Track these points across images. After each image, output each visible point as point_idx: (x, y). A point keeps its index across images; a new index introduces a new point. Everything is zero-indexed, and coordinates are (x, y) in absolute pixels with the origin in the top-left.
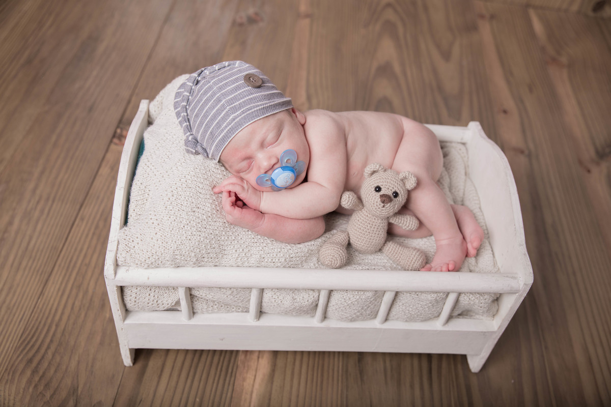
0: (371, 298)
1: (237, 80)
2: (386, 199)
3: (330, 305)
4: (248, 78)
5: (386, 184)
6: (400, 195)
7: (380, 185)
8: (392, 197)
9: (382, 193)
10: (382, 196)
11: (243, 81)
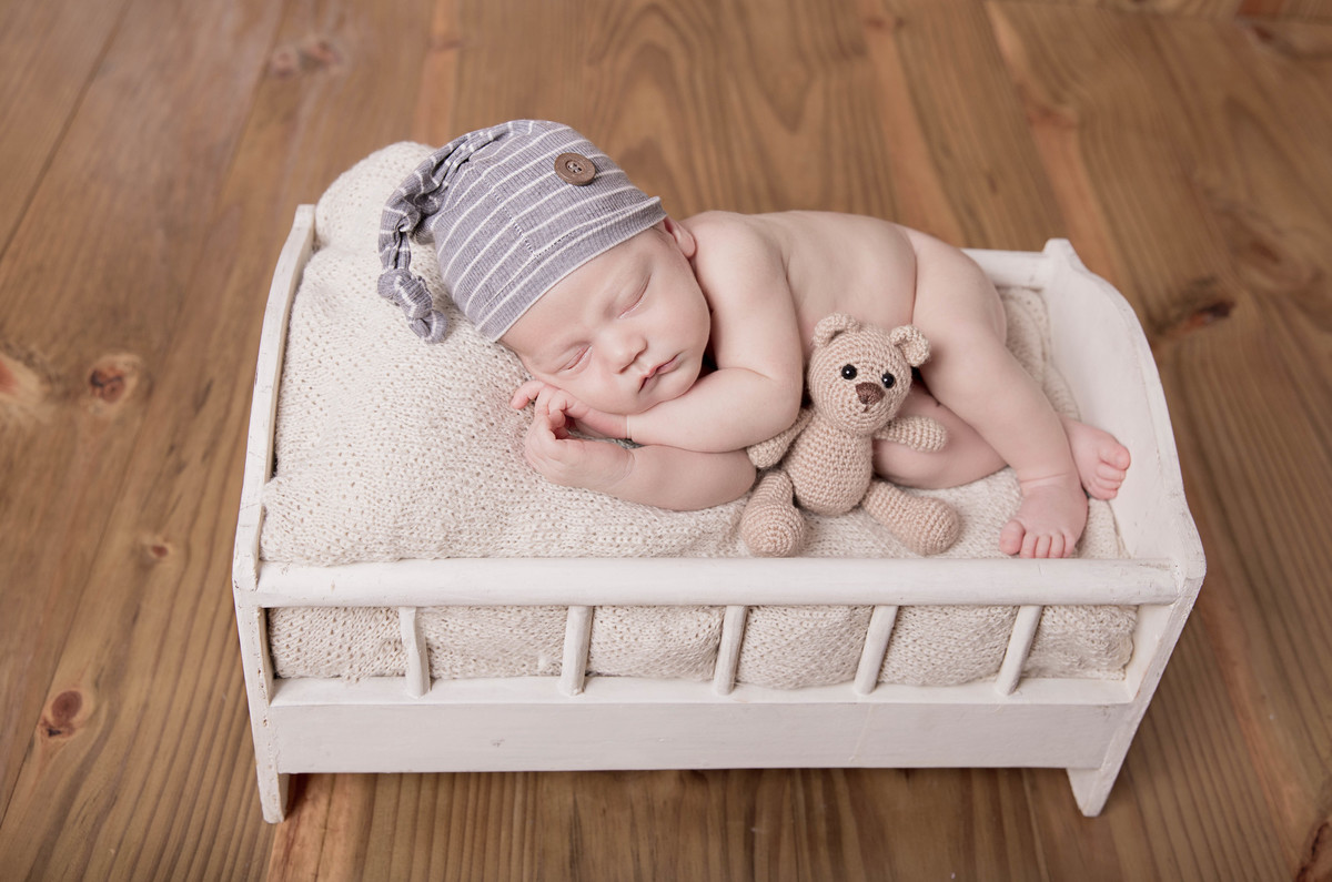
0: (842, 627)
1: (539, 169)
2: (869, 393)
3: (747, 646)
4: (564, 163)
5: (866, 358)
6: (898, 381)
7: (851, 361)
8: (882, 386)
9: (859, 380)
10: (859, 387)
11: (554, 172)
